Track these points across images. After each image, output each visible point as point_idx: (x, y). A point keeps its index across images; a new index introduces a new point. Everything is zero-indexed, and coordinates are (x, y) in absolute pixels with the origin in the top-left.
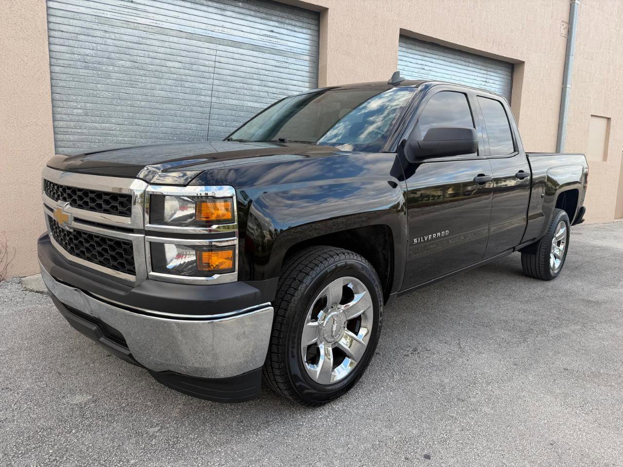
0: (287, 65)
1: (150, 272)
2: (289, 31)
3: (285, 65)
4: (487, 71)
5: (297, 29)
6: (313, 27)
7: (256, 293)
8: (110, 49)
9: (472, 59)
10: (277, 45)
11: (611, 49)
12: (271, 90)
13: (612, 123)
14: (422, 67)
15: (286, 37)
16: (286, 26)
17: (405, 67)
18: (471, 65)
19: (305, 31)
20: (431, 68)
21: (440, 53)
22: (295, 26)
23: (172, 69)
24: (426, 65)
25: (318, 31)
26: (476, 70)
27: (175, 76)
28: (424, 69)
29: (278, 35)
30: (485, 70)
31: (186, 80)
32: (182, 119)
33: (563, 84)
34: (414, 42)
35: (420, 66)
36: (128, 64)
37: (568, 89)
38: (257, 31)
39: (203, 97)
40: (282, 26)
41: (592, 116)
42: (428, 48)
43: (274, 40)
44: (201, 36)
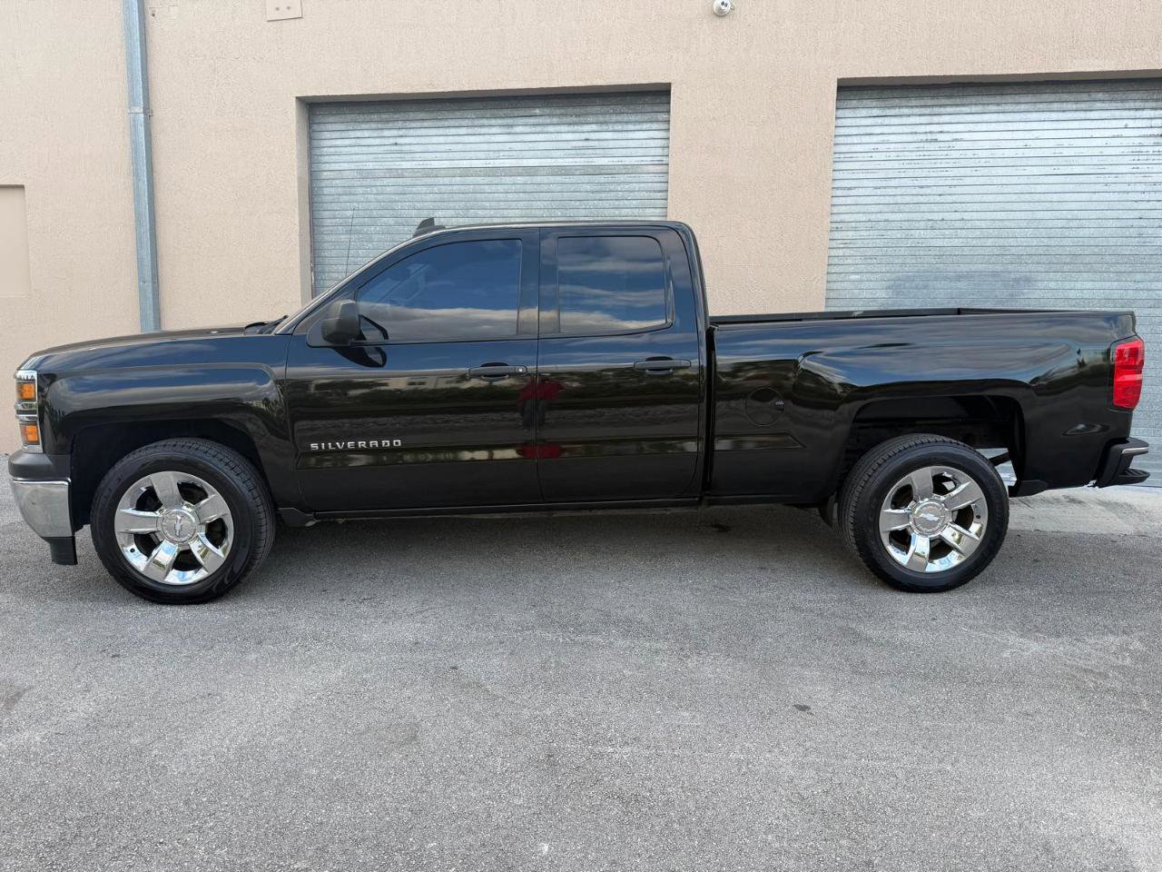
2: (617, 133)
5: (631, 127)
10: (595, 159)
14: (929, 137)
15: (610, 144)
16: (610, 127)
20: (958, 136)
28: (936, 141)
29: (597, 144)
35: (923, 137)
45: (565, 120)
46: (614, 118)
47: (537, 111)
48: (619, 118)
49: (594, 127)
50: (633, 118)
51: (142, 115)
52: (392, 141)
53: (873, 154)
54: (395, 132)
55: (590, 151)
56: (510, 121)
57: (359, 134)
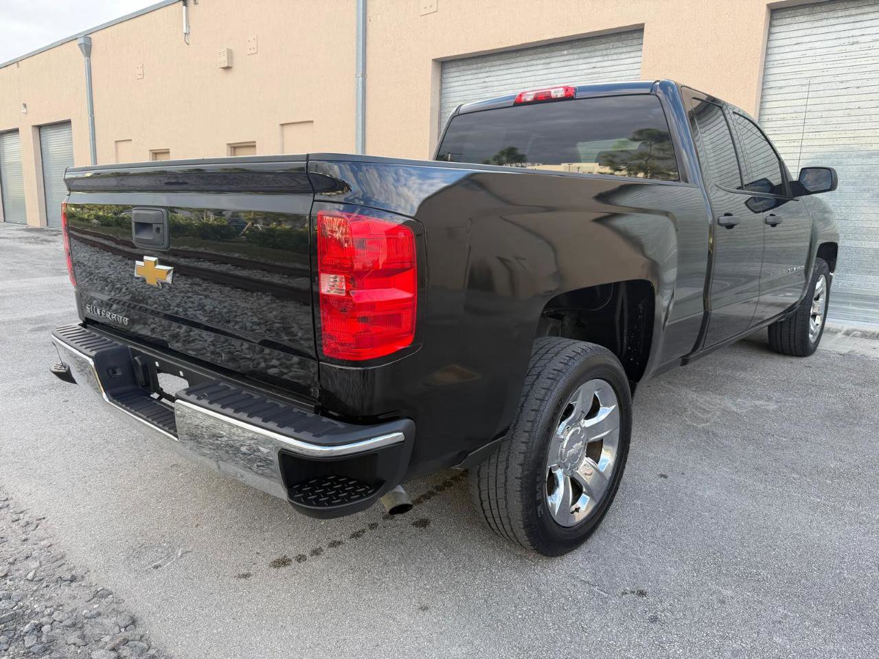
45: (581, 56)
46: (613, 51)
47: (565, 52)
48: (616, 51)
49: (600, 59)
50: (624, 50)
51: (361, 78)
52: (483, 80)
53: (802, 60)
54: (484, 75)
55: (596, 75)
56: (548, 60)
57: (466, 78)
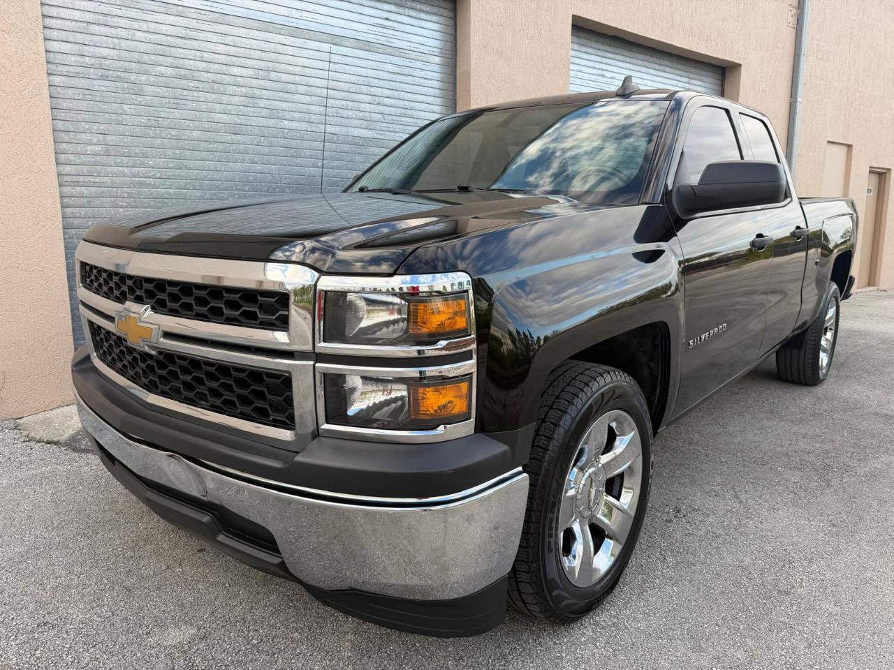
0: (410, 71)
1: (323, 424)
2: (411, 19)
3: (407, 71)
4: (689, 78)
5: (423, 16)
6: (446, 12)
7: (504, 452)
8: (142, 47)
9: (670, 61)
10: (395, 41)
11: (852, 45)
12: (387, 110)
13: (855, 151)
14: (601, 72)
15: (408, 29)
16: (407, 11)
17: (578, 73)
18: (667, 69)
19: (435, 18)
20: (614, 75)
21: (625, 52)
22: (421, 11)
23: (239, 79)
24: (606, 70)
25: (455, 19)
26: (674, 77)
27: (244, 89)
29: (396, 25)
30: (686, 77)
31: (261, 96)
32: (257, 158)
33: (791, 97)
34: (589, 36)
36: (170, 71)
37: (798, 104)
38: (365, 19)
39: (286, 122)
40: (401, 10)
41: (829, 142)
42: (609, 45)
43: (391, 32)
44: (281, 27)
